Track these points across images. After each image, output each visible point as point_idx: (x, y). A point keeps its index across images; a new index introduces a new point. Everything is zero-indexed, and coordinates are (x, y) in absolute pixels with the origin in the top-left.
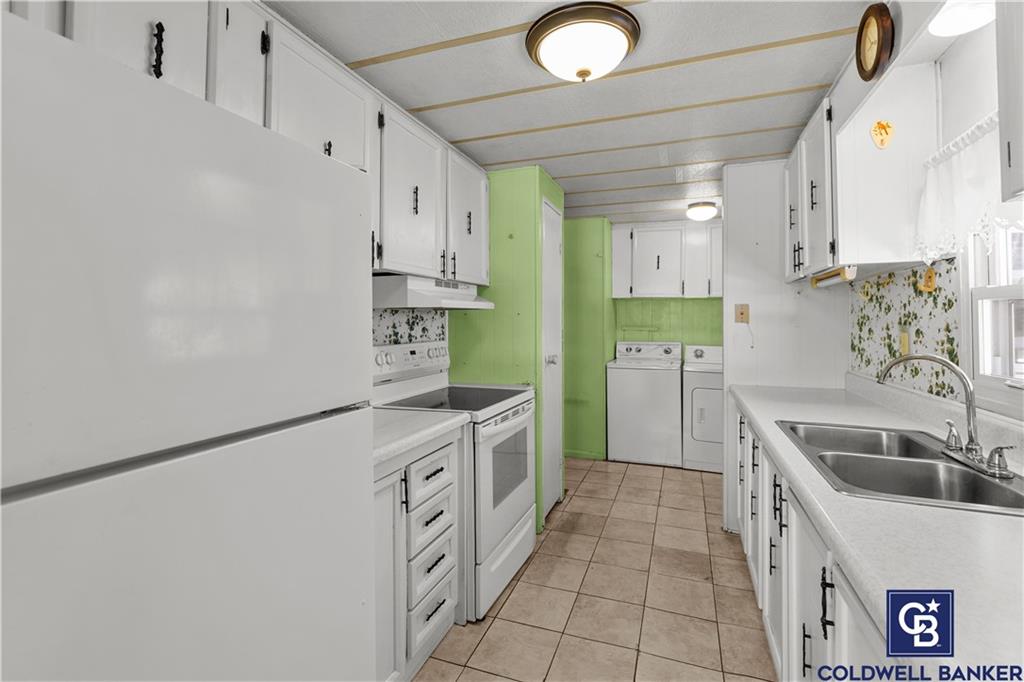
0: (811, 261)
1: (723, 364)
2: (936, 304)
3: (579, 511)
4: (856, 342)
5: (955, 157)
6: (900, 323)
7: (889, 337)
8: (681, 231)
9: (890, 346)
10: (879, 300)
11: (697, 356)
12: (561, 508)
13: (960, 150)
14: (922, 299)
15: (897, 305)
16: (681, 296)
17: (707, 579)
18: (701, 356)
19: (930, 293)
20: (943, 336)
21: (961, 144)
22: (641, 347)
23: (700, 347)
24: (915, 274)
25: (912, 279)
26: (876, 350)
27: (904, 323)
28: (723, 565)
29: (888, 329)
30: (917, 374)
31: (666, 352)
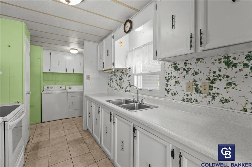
0: (106, 67)
1: (83, 90)
2: (127, 76)
3: (38, 141)
4: (109, 83)
5: (134, 51)
6: (119, 79)
7: (117, 82)
8: (66, 55)
9: (117, 84)
10: (115, 75)
11: (70, 88)
12: (30, 143)
13: (135, 50)
14: (124, 75)
15: (119, 76)
16: (65, 72)
17: (84, 143)
18: (71, 88)
19: (126, 74)
20: (128, 82)
21: (135, 49)
22: (52, 87)
23: (70, 86)
24: (123, 70)
25: (122, 71)
26: (114, 84)
27: (120, 80)
28: (86, 138)
29: (117, 80)
30: (123, 89)
31: (61, 88)
